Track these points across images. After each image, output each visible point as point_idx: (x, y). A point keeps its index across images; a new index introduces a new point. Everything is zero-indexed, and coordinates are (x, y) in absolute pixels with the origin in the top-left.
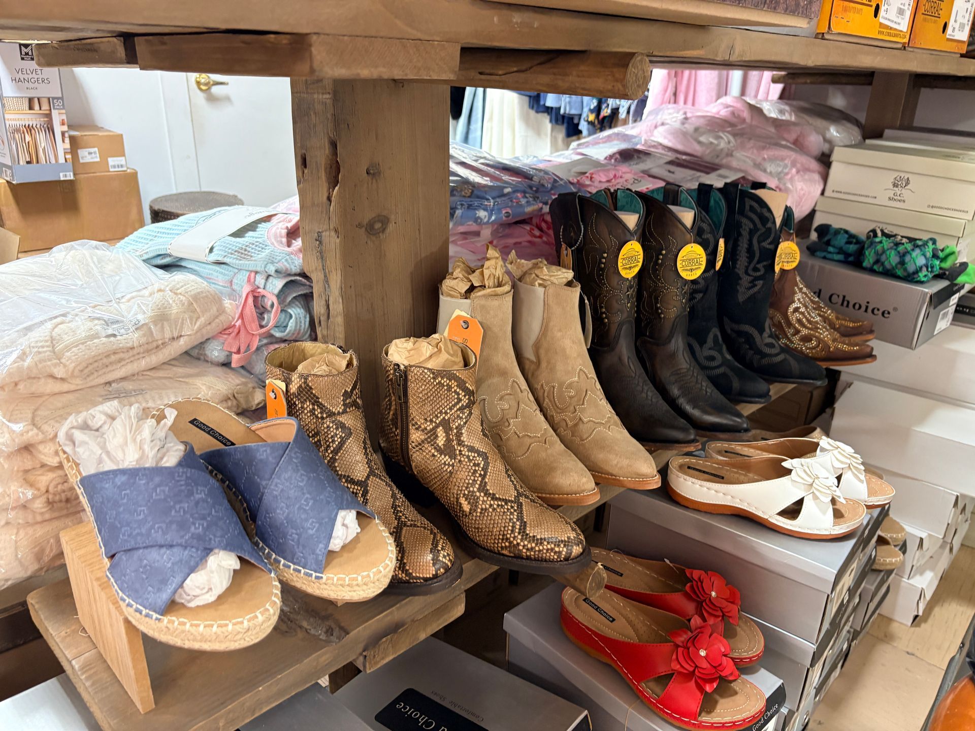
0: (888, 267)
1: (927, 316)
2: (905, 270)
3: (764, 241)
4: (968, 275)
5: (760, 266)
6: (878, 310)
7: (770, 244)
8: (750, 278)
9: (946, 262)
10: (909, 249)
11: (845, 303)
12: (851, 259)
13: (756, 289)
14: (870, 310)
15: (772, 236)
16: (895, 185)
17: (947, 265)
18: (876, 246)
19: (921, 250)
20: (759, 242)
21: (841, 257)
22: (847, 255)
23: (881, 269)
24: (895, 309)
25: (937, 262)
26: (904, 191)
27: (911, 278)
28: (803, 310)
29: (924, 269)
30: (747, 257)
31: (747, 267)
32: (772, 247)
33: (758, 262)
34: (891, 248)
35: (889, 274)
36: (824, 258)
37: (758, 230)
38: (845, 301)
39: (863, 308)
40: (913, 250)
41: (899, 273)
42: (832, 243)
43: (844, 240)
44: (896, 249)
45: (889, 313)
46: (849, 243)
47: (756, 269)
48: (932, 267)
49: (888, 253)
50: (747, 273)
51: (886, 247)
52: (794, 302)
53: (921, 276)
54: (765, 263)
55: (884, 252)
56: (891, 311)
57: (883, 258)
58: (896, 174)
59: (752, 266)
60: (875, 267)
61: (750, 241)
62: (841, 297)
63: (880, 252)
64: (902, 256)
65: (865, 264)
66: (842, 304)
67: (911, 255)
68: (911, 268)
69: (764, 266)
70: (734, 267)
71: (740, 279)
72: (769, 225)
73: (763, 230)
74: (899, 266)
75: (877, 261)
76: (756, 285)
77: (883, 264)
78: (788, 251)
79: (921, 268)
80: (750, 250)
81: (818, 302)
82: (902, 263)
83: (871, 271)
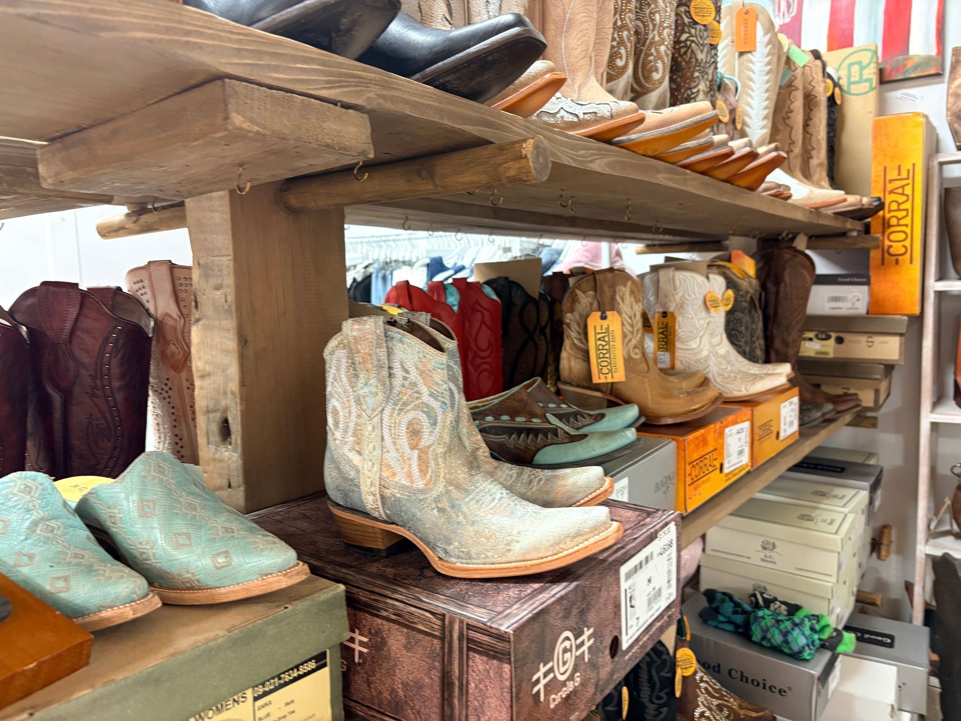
0: (775, 644)
1: (819, 693)
2: (790, 649)
3: (662, 670)
4: (846, 644)
5: (662, 694)
6: (775, 688)
7: (668, 672)
8: (655, 706)
9: (823, 634)
10: (789, 628)
11: (744, 679)
12: (741, 630)
13: (662, 716)
14: (767, 687)
15: (669, 664)
16: (764, 548)
17: (825, 636)
18: (760, 622)
19: (800, 629)
20: (658, 673)
21: (730, 627)
22: (737, 626)
23: (769, 645)
24: (790, 688)
25: (816, 637)
26: (772, 554)
27: (796, 656)
28: (707, 714)
29: (807, 648)
30: (649, 687)
31: (651, 696)
32: (669, 675)
33: (660, 691)
34: (773, 626)
35: (776, 650)
36: (716, 627)
37: (655, 662)
38: (743, 678)
39: (761, 685)
40: (793, 629)
41: (786, 650)
42: (721, 611)
43: (731, 610)
44: (778, 628)
45: (785, 692)
46: (735, 613)
47: (659, 698)
48: (813, 642)
49: (772, 630)
50: (652, 702)
51: (769, 624)
52: (698, 706)
53: (806, 655)
54: (666, 690)
55: (768, 630)
56: (786, 689)
57: (769, 636)
58: (762, 539)
59: (655, 695)
60: (764, 643)
61: (649, 672)
62: (739, 673)
63: (765, 629)
64: (785, 634)
65: (754, 639)
66: (742, 680)
67: (792, 634)
68: (796, 649)
69: (665, 694)
70: (639, 697)
71: (646, 707)
72: (665, 657)
73: (659, 661)
74: (784, 645)
75: (764, 638)
76: (661, 713)
77: (769, 641)
78: (685, 657)
79: (803, 647)
80: (650, 680)
81: (720, 689)
82: (786, 642)
83: (759, 645)
